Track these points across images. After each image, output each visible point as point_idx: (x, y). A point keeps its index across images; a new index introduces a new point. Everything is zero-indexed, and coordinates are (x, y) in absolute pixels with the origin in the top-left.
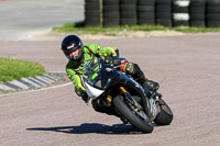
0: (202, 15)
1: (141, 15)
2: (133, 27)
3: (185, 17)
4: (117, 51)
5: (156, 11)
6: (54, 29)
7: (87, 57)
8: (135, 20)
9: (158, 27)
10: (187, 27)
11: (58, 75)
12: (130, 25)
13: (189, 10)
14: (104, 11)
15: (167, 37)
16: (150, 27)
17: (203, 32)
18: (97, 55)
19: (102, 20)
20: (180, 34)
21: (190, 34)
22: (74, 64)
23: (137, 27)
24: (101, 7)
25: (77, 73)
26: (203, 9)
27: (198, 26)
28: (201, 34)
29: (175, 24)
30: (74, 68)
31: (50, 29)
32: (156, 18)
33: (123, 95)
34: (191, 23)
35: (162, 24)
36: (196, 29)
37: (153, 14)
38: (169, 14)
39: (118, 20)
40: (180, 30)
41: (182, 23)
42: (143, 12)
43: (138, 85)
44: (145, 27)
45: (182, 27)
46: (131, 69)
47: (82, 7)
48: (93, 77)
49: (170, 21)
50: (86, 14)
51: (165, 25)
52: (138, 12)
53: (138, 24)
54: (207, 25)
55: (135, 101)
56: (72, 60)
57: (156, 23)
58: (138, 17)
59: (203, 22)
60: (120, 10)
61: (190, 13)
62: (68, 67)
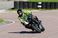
0: (45, 6)
1: (29, 6)
2: (27, 9)
3: (40, 6)
4: (31, 13)
5: (33, 5)
6: (6, 10)
7: (24, 14)
8: (27, 7)
9: (33, 9)
10: (41, 9)
11: (7, 22)
12: (26, 9)
13: (41, 5)
14: (19, 5)
15: (36, 12)
16: (31, 9)
17: (45, 10)
18: (26, 14)
19: (18, 7)
20: (39, 11)
21: (42, 11)
22: (20, 16)
23: (28, 9)
24: (18, 4)
25: (21, 18)
26: (45, 4)
27: (44, 9)
28: (45, 11)
29: (38, 8)
30: (20, 17)
31: (5, 10)
32: (33, 7)
33: (34, 24)
34: (42, 8)
35: (34, 8)
36: (43, 10)
37: (32, 6)
38: (36, 6)
39: (23, 7)
40: (39, 10)
41: (40, 8)
42: (29, 5)
43: (37, 21)
44: (30, 9)
45: (40, 9)
46: (35, 18)
47: (13, 4)
48: (26, 19)
49: (36, 8)
50: (14, 6)
51: (35, 9)
52: (28, 5)
53: (28, 8)
54: (46, 9)
55: (36, 25)
56: (20, 15)
57: (33, 8)
58: (28, 7)
59: (45, 8)
60: (23, 5)
61: (42, 5)
62: (19, 17)
